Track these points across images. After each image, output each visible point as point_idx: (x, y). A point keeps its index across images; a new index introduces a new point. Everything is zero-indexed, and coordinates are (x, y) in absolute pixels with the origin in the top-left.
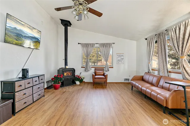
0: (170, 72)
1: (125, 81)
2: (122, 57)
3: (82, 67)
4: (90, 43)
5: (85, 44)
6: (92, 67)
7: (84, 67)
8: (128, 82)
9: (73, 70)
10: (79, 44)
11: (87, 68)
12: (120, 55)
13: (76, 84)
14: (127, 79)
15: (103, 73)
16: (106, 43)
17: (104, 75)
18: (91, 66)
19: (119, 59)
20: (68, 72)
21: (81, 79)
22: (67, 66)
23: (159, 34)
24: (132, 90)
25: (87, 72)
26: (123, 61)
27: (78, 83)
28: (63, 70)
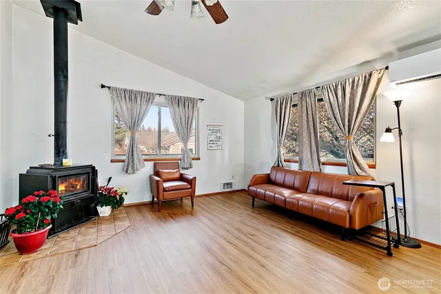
0: (324, 164)
1: (224, 188)
2: (219, 135)
3: (112, 161)
4: (142, 90)
5: (125, 91)
6: (146, 160)
7: (123, 161)
8: (229, 190)
9: (90, 170)
10: (103, 86)
11: (133, 161)
12: (215, 130)
13: (99, 215)
14: (228, 184)
15: (177, 175)
16: (185, 98)
17: (182, 178)
18: (144, 157)
19: (213, 138)
20: (74, 178)
21: (118, 197)
22: (66, 158)
23: (303, 94)
24: (253, 206)
25: (133, 173)
26: (219, 143)
27: (104, 211)
28: (54, 174)
